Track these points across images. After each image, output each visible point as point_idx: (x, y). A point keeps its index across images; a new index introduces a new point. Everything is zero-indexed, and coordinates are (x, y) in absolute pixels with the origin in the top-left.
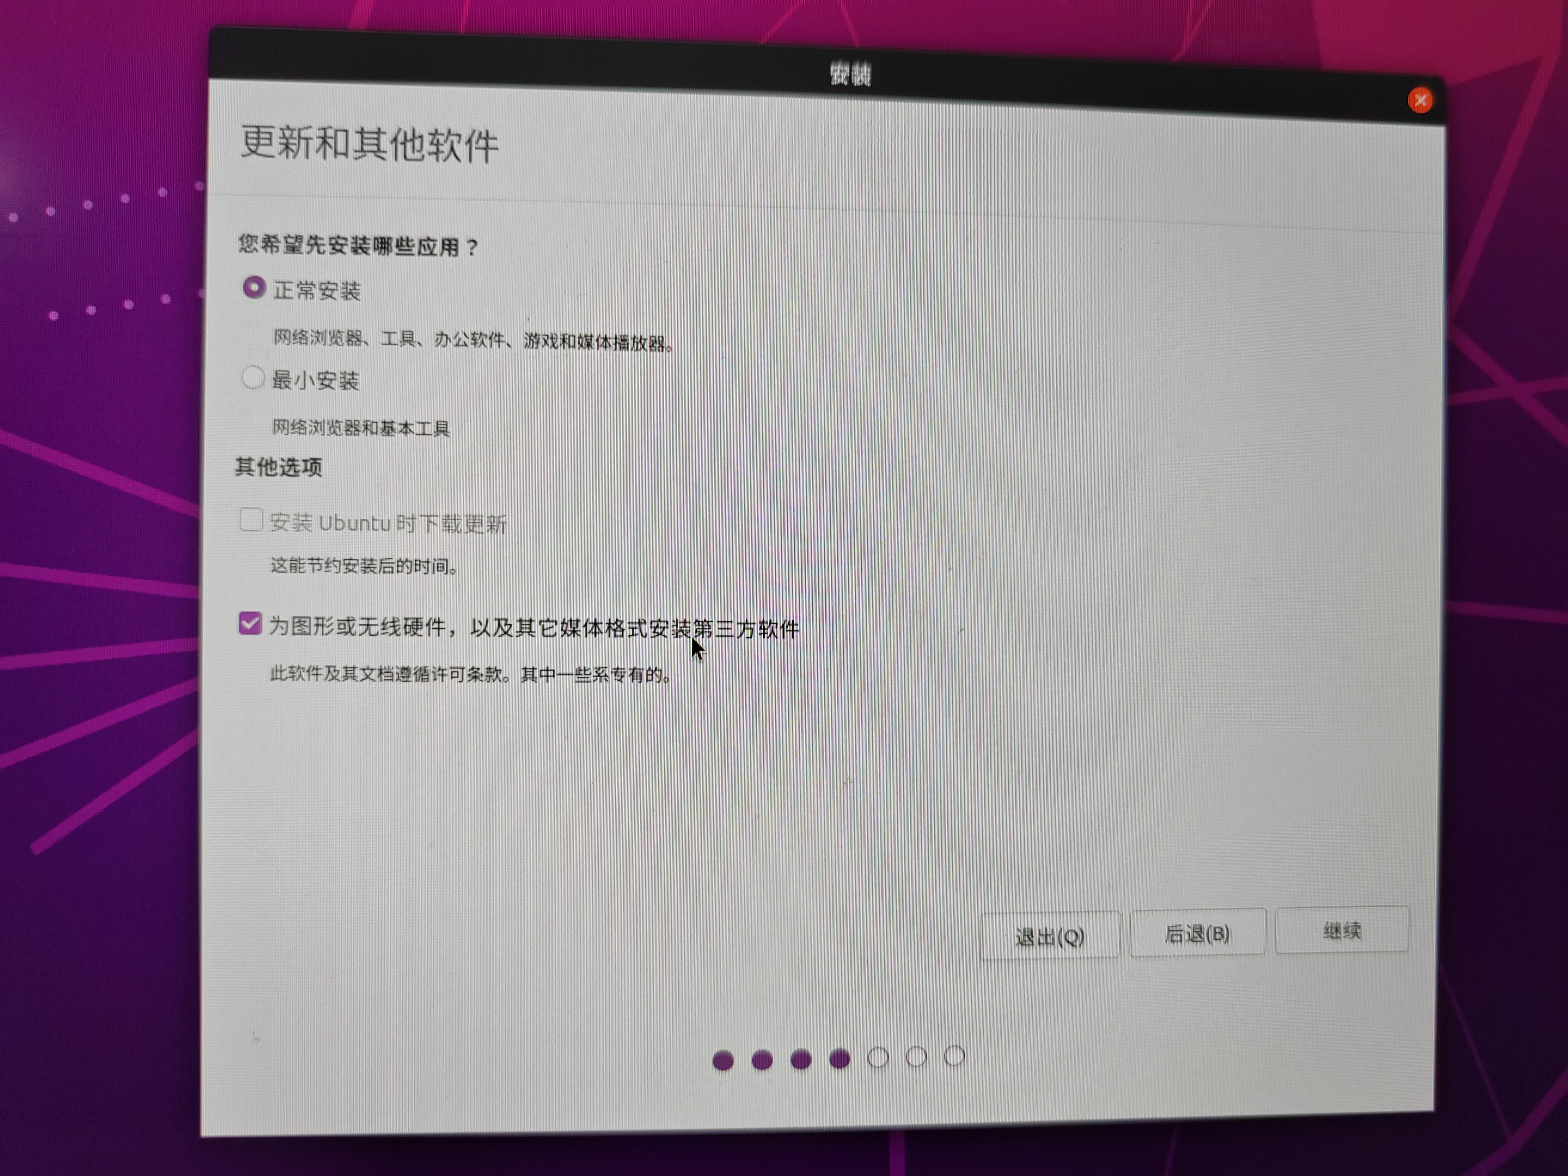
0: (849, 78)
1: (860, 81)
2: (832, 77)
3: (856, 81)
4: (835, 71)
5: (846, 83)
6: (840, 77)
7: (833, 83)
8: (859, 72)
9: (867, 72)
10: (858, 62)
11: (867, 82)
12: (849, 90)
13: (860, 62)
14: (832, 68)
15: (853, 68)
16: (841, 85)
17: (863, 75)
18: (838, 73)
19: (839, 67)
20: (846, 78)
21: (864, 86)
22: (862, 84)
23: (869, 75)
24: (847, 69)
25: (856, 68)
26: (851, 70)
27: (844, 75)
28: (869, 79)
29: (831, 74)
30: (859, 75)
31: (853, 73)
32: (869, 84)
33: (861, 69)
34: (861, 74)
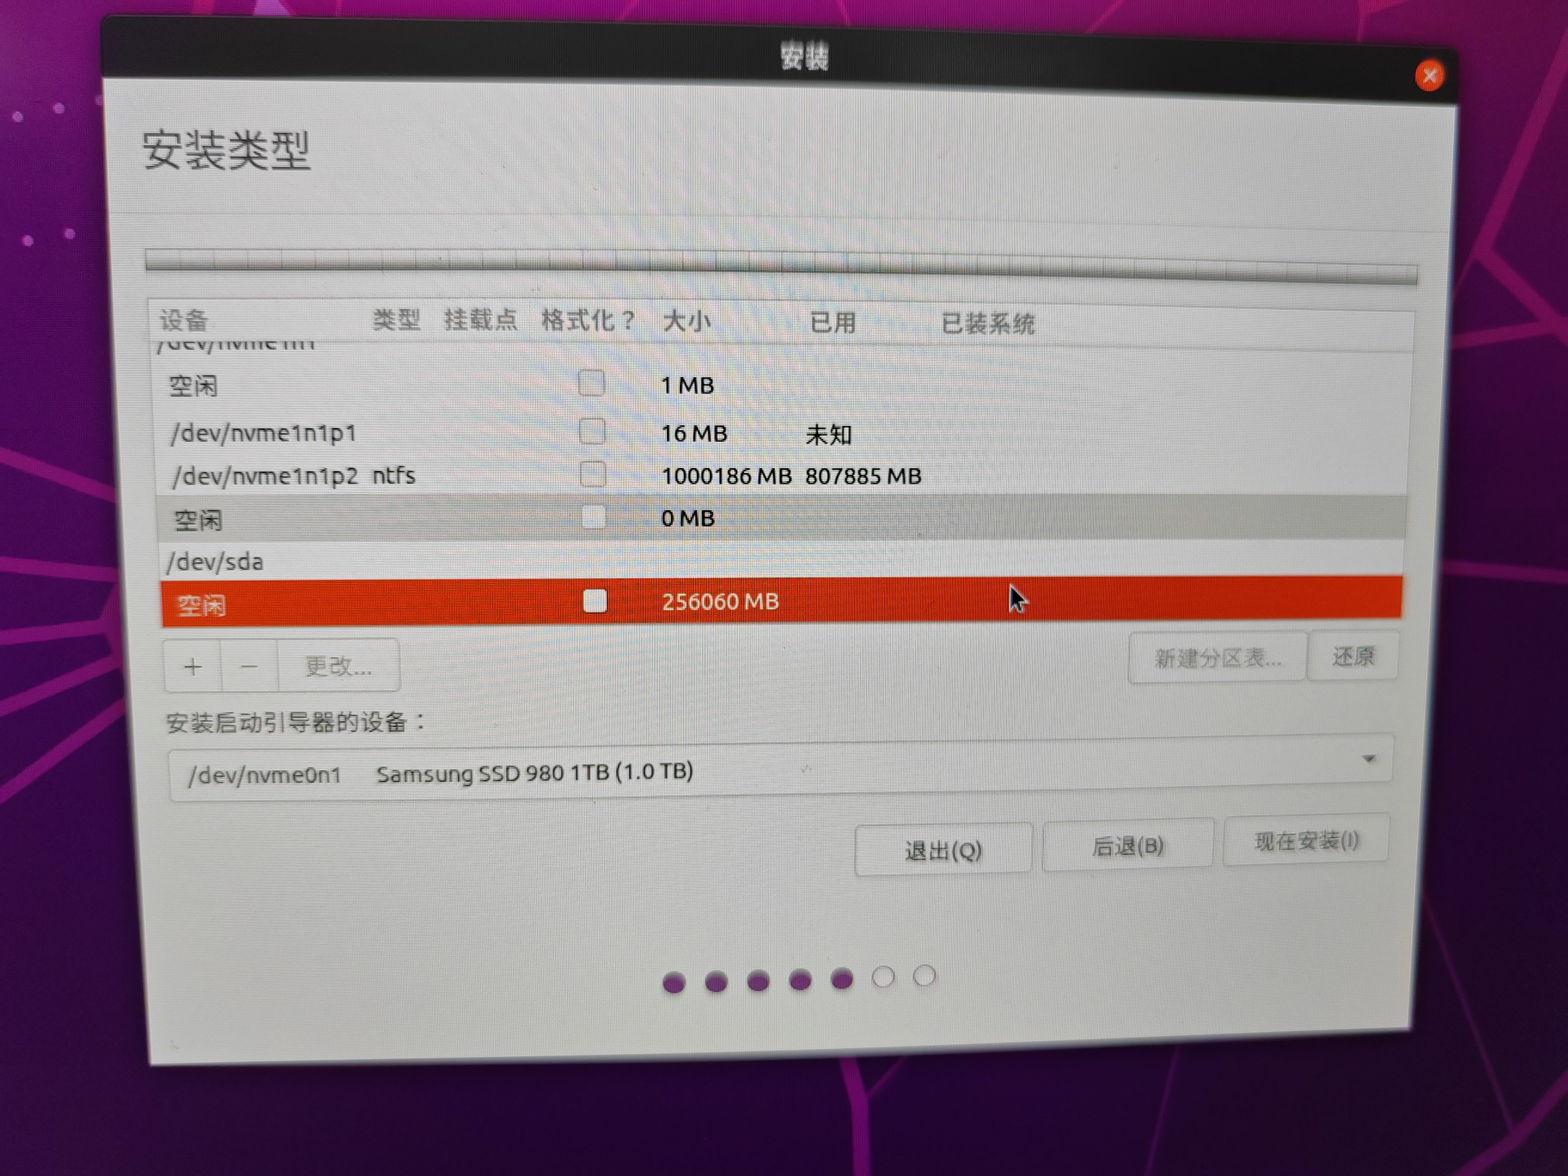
0: (803, 62)
1: (816, 64)
4: (787, 53)
6: (792, 60)
7: (785, 68)
8: (815, 54)
9: (824, 54)
11: (824, 65)
12: (803, 76)
14: (783, 50)
15: (808, 50)
16: (794, 70)
19: (792, 49)
23: (826, 57)
24: (801, 51)
25: (811, 50)
27: (797, 58)
28: (825, 62)
29: (783, 57)
30: (814, 58)
31: (807, 56)
32: (826, 69)
33: (816, 51)
34: (817, 57)
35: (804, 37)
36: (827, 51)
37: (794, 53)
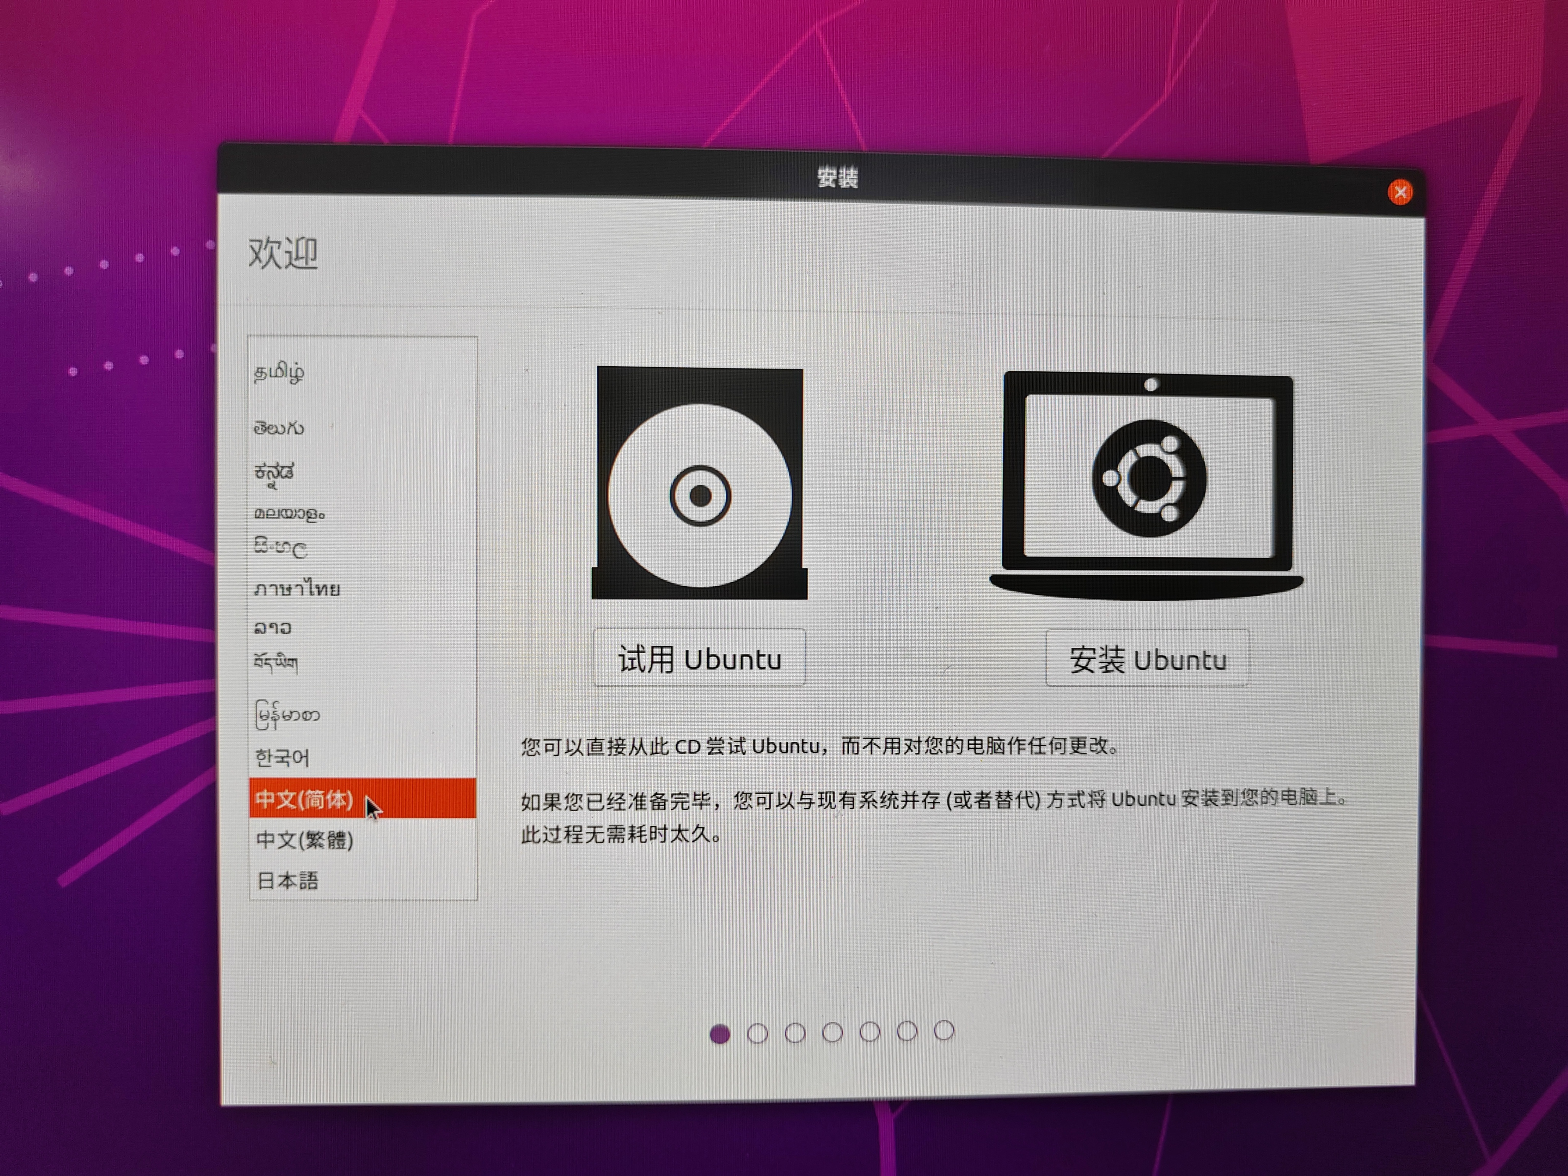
0: (836, 181)
1: (848, 183)
2: (820, 179)
3: (843, 184)
4: (823, 174)
5: (833, 186)
6: (827, 180)
7: (821, 186)
8: (846, 175)
9: (854, 175)
10: (845, 166)
11: (854, 184)
12: (837, 194)
13: (847, 167)
14: (820, 171)
15: (841, 171)
16: (829, 187)
17: (850, 178)
18: (826, 176)
19: (827, 170)
20: (834, 180)
21: (851, 187)
22: (848, 186)
23: (856, 177)
24: (835, 172)
25: (843, 171)
26: (838, 173)
27: (831, 178)
28: (856, 181)
29: (819, 177)
30: (846, 178)
31: (840, 176)
32: (856, 187)
33: (848, 172)
34: (848, 177)
35: (837, 162)
36: (856, 172)
37: (829, 174)
